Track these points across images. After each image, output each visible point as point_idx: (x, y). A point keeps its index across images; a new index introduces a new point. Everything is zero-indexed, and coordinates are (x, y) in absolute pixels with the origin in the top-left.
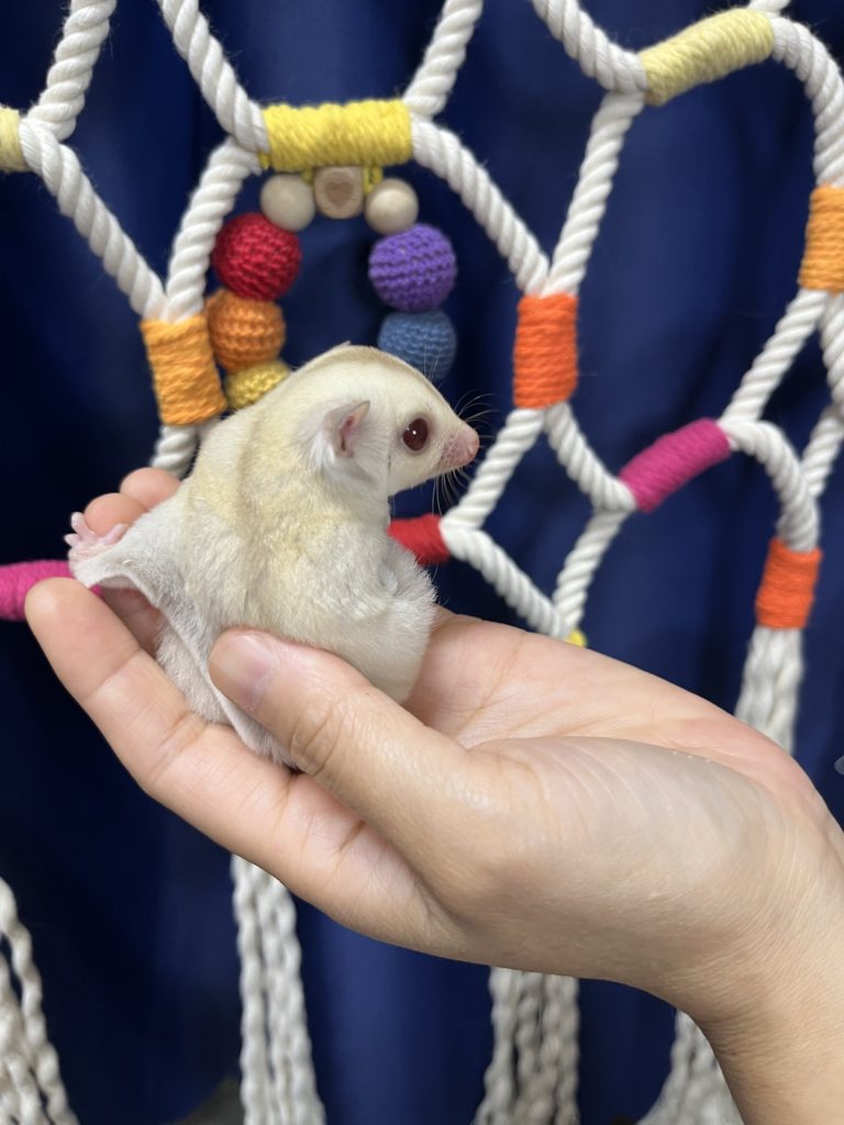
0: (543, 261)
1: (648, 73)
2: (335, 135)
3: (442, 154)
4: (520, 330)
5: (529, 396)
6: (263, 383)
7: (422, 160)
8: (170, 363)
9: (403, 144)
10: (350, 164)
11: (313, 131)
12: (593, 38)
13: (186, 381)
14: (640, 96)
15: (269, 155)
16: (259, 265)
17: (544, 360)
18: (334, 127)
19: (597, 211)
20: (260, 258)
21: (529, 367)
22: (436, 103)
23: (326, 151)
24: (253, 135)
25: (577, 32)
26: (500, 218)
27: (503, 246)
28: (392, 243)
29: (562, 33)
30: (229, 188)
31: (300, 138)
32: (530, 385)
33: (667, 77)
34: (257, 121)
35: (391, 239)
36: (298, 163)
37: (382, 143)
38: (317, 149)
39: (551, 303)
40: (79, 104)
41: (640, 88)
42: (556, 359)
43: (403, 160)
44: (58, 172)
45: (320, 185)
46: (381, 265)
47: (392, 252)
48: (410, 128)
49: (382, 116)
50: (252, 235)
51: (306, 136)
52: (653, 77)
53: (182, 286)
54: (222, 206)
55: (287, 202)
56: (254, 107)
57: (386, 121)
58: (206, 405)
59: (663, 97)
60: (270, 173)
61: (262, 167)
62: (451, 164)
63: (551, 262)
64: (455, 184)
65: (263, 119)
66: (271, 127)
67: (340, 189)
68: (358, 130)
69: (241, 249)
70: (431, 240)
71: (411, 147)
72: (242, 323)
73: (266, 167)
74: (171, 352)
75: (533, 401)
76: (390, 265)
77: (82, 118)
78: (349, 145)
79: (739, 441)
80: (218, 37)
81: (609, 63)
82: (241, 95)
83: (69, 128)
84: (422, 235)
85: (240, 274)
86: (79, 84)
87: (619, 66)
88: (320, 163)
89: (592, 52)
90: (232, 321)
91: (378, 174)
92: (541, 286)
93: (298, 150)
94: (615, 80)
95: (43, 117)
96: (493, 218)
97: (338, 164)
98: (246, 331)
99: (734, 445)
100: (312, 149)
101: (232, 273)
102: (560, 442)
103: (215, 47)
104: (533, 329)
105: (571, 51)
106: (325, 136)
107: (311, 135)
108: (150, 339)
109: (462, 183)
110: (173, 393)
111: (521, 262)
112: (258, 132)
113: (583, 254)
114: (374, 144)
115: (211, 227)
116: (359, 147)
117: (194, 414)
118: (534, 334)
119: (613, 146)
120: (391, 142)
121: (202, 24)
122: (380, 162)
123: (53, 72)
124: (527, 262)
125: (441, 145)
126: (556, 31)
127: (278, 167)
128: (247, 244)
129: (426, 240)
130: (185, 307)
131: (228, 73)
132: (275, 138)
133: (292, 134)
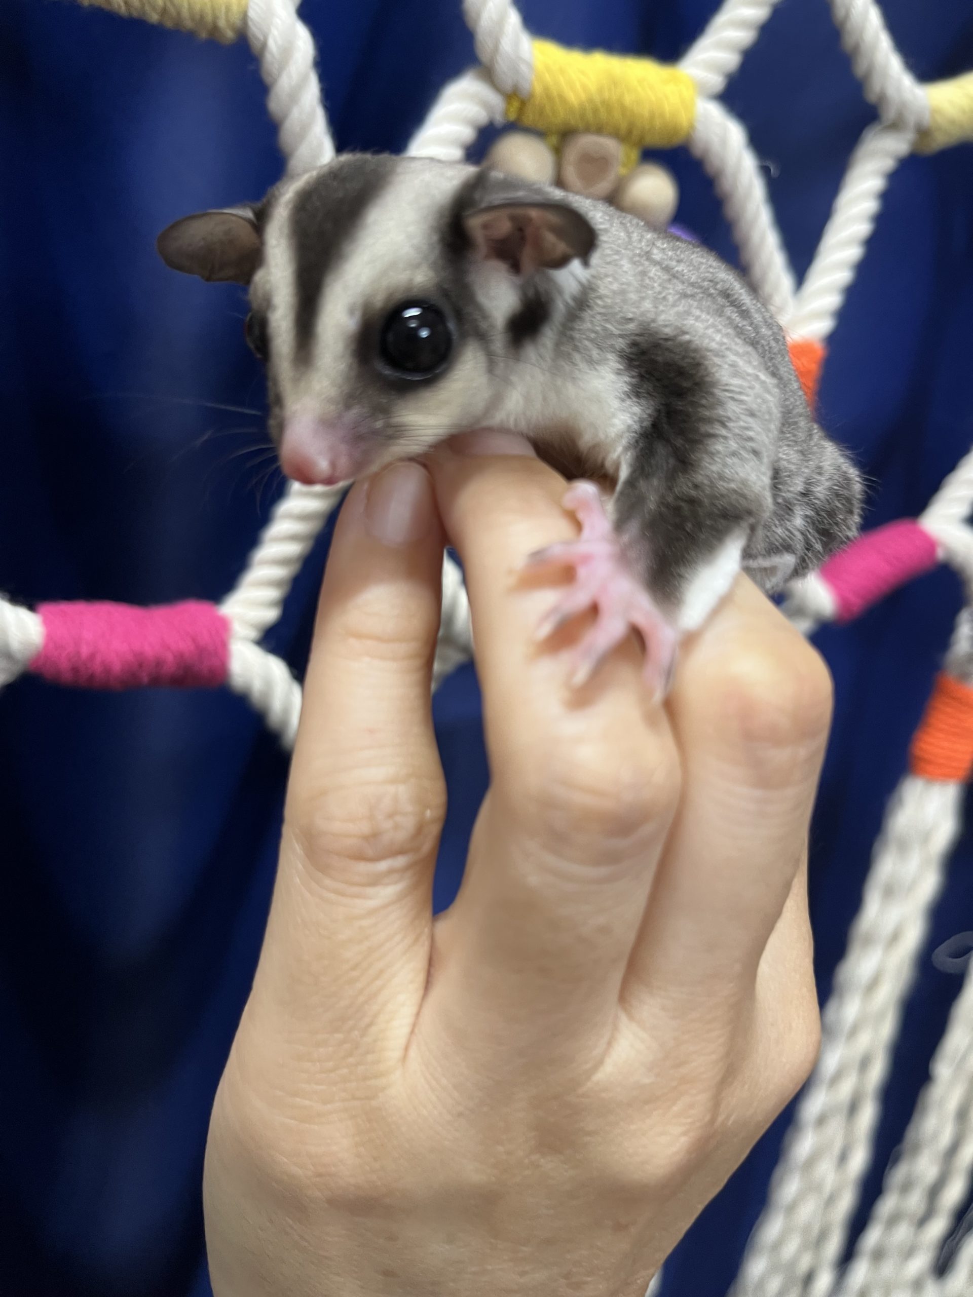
0: (791, 301)
1: (934, 112)
7: (698, 148)
9: (683, 120)
10: (615, 133)
14: (914, 136)
15: (524, 103)
22: (716, 82)
23: (595, 110)
29: (858, 45)
30: (467, 132)
31: (570, 86)
33: (950, 121)
34: (525, 54)
36: (560, 117)
37: (662, 116)
38: (589, 105)
39: (801, 350)
41: (918, 127)
43: (677, 141)
45: (572, 154)
48: (693, 104)
49: (664, 82)
51: (578, 86)
52: (937, 117)
56: (524, 39)
57: (668, 89)
59: (940, 141)
60: (512, 127)
61: (506, 115)
62: (731, 161)
63: (797, 304)
64: (726, 185)
65: (531, 52)
66: (538, 66)
67: (595, 164)
68: (638, 93)
71: (691, 128)
73: (512, 116)
78: (623, 108)
79: (946, 548)
82: (515, 18)
87: (907, 99)
88: (581, 124)
89: (885, 77)
91: (634, 155)
93: (563, 101)
94: (898, 113)
97: (599, 130)
99: (940, 555)
100: (582, 105)
106: (599, 91)
107: (584, 87)
112: (522, 68)
113: (834, 304)
119: (876, 184)
122: (645, 140)
124: (780, 297)
127: (529, 118)
132: (540, 79)
133: (562, 80)
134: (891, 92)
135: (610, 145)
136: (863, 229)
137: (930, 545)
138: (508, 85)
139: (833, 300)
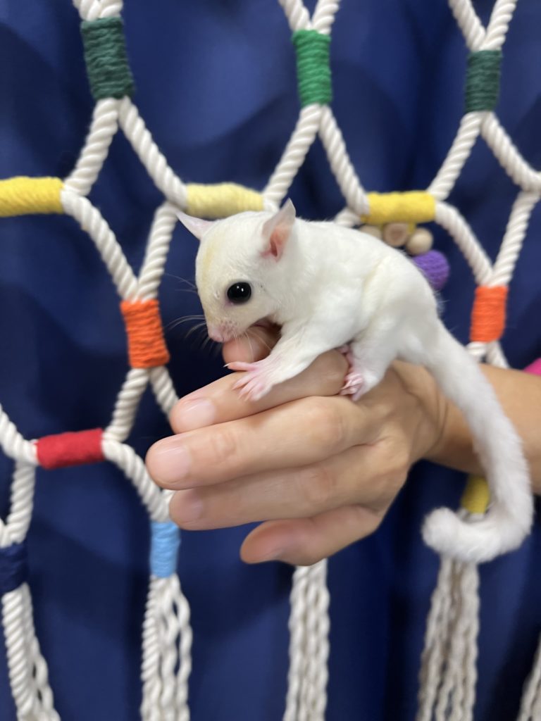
0: (490, 270)
2: (400, 209)
3: (449, 219)
5: (481, 335)
7: (439, 222)
9: (431, 213)
10: (404, 222)
11: (390, 207)
12: (522, 167)
14: (539, 193)
15: (367, 218)
17: (489, 318)
18: (401, 206)
19: (518, 247)
22: (444, 194)
23: (395, 216)
24: (363, 208)
25: (515, 164)
26: (473, 249)
27: (472, 262)
29: (506, 165)
31: (384, 210)
32: (481, 331)
34: (366, 202)
35: (418, 258)
36: (380, 221)
37: (421, 213)
38: (391, 214)
39: (497, 290)
43: (429, 219)
45: (388, 231)
48: (434, 206)
49: (421, 200)
51: (387, 209)
62: (453, 224)
63: (494, 270)
66: (371, 205)
67: (397, 233)
68: (411, 207)
70: (439, 259)
71: (434, 215)
75: (482, 338)
78: (406, 213)
81: (528, 178)
82: (360, 190)
84: (434, 256)
88: (390, 221)
89: (521, 174)
91: (413, 226)
92: (489, 282)
93: (382, 215)
94: (530, 186)
96: (469, 248)
97: (398, 222)
104: (486, 303)
106: (396, 210)
109: (456, 232)
111: (479, 271)
112: (366, 207)
114: (417, 213)
116: (410, 214)
118: (486, 306)
119: (525, 216)
120: (425, 212)
124: (484, 270)
125: (449, 214)
127: (370, 222)
129: (436, 259)
132: (372, 210)
133: (380, 208)
134: (524, 180)
135: (403, 226)
136: (521, 236)
138: (361, 212)
139: (510, 267)
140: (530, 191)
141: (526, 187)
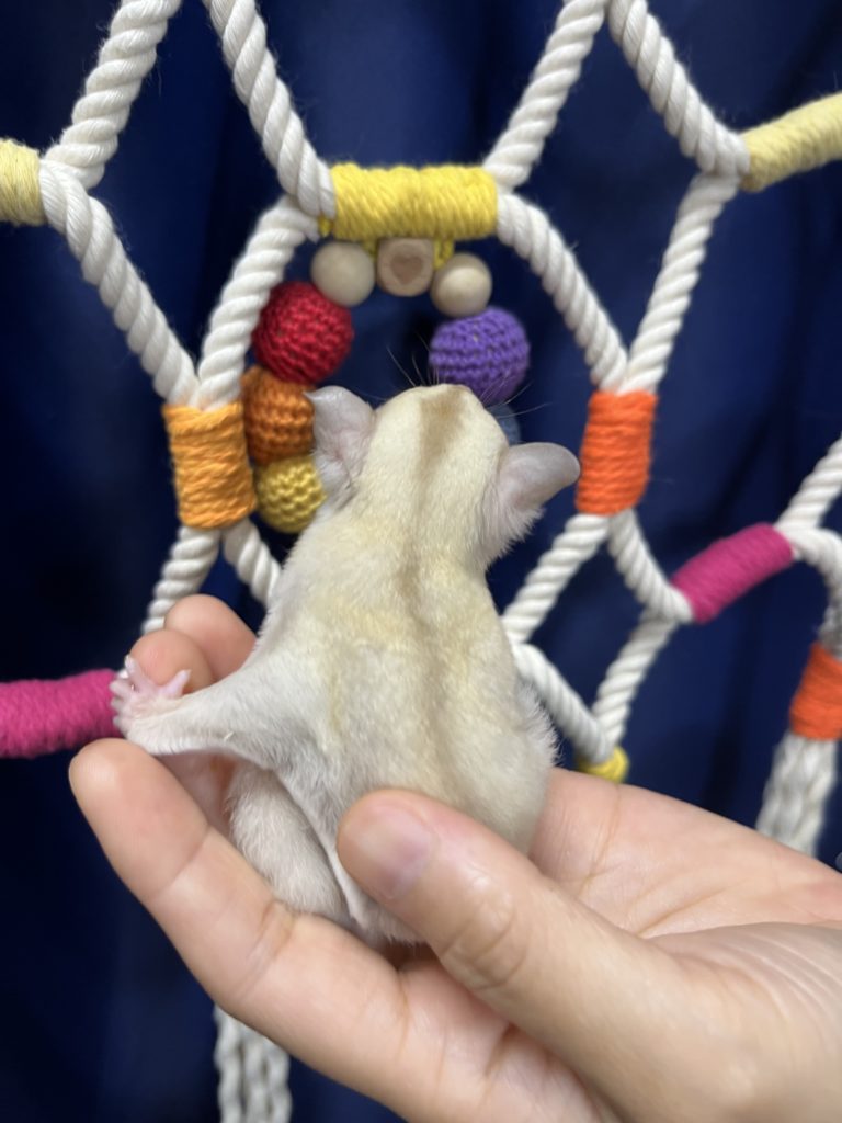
0: (622, 353)
1: (753, 158)
2: (412, 203)
3: (529, 233)
4: (590, 428)
5: (597, 502)
6: (299, 477)
7: (506, 238)
8: (198, 457)
9: (487, 218)
10: (423, 236)
11: (387, 198)
12: (699, 114)
13: (216, 478)
14: (736, 180)
15: (332, 223)
16: (309, 347)
17: (618, 464)
18: (413, 196)
19: (682, 303)
20: (311, 338)
21: (600, 470)
22: (520, 173)
23: (400, 221)
24: (319, 198)
25: (683, 107)
26: (583, 307)
27: (582, 335)
28: (463, 328)
29: (666, 106)
30: (281, 256)
31: (373, 205)
32: (599, 489)
33: (773, 165)
34: (325, 183)
35: (462, 323)
36: (367, 232)
37: (465, 216)
38: (391, 219)
39: (630, 401)
40: (110, 148)
41: (740, 173)
42: (631, 463)
43: (483, 235)
44: (87, 232)
45: (386, 258)
46: (448, 352)
47: (464, 338)
48: (495, 201)
49: (466, 185)
50: (303, 309)
51: (380, 203)
52: (758, 163)
53: (219, 368)
54: (271, 277)
55: (344, 274)
56: (322, 166)
57: (470, 191)
58: (237, 505)
59: (762, 183)
60: (328, 240)
61: (319, 232)
62: (538, 245)
63: (630, 355)
64: (538, 266)
65: (331, 182)
66: (340, 191)
67: (408, 264)
68: (439, 201)
69: (289, 325)
70: (507, 327)
71: (495, 223)
72: (282, 410)
73: (325, 233)
74: (201, 445)
75: (600, 507)
76: (460, 353)
77: (113, 166)
78: (426, 216)
79: (801, 549)
80: (286, 80)
81: (713, 144)
82: (309, 152)
83: (97, 175)
84: (497, 321)
85: (285, 354)
86: (112, 124)
87: (723, 148)
88: (390, 233)
89: (697, 131)
90: (270, 408)
91: (449, 248)
92: (619, 382)
93: (369, 219)
94: (717, 163)
95: (68, 160)
96: (575, 306)
97: (409, 235)
98: (286, 420)
99: (797, 555)
100: (385, 219)
101: (274, 353)
102: (622, 550)
103: (282, 93)
104: (609, 429)
105: (673, 128)
106: (401, 204)
107: (385, 203)
108: (176, 427)
109: (547, 265)
110: (198, 491)
111: (599, 355)
112: (325, 196)
113: (664, 349)
114: (455, 217)
115: (256, 301)
116: (437, 219)
117: (221, 516)
118: (609, 436)
119: (702, 233)
120: (475, 215)
121: (269, 64)
122: (457, 236)
123: (81, 106)
124: (607, 355)
125: (529, 222)
126: (658, 104)
127: (339, 234)
128: (296, 321)
129: (502, 327)
130: (221, 393)
131: (295, 125)
132: (343, 203)
133: (364, 201)
134: (704, 146)
135: (420, 246)
136: (688, 280)
137: (785, 547)
138: (315, 208)
140: (716, 174)
141: (708, 165)
